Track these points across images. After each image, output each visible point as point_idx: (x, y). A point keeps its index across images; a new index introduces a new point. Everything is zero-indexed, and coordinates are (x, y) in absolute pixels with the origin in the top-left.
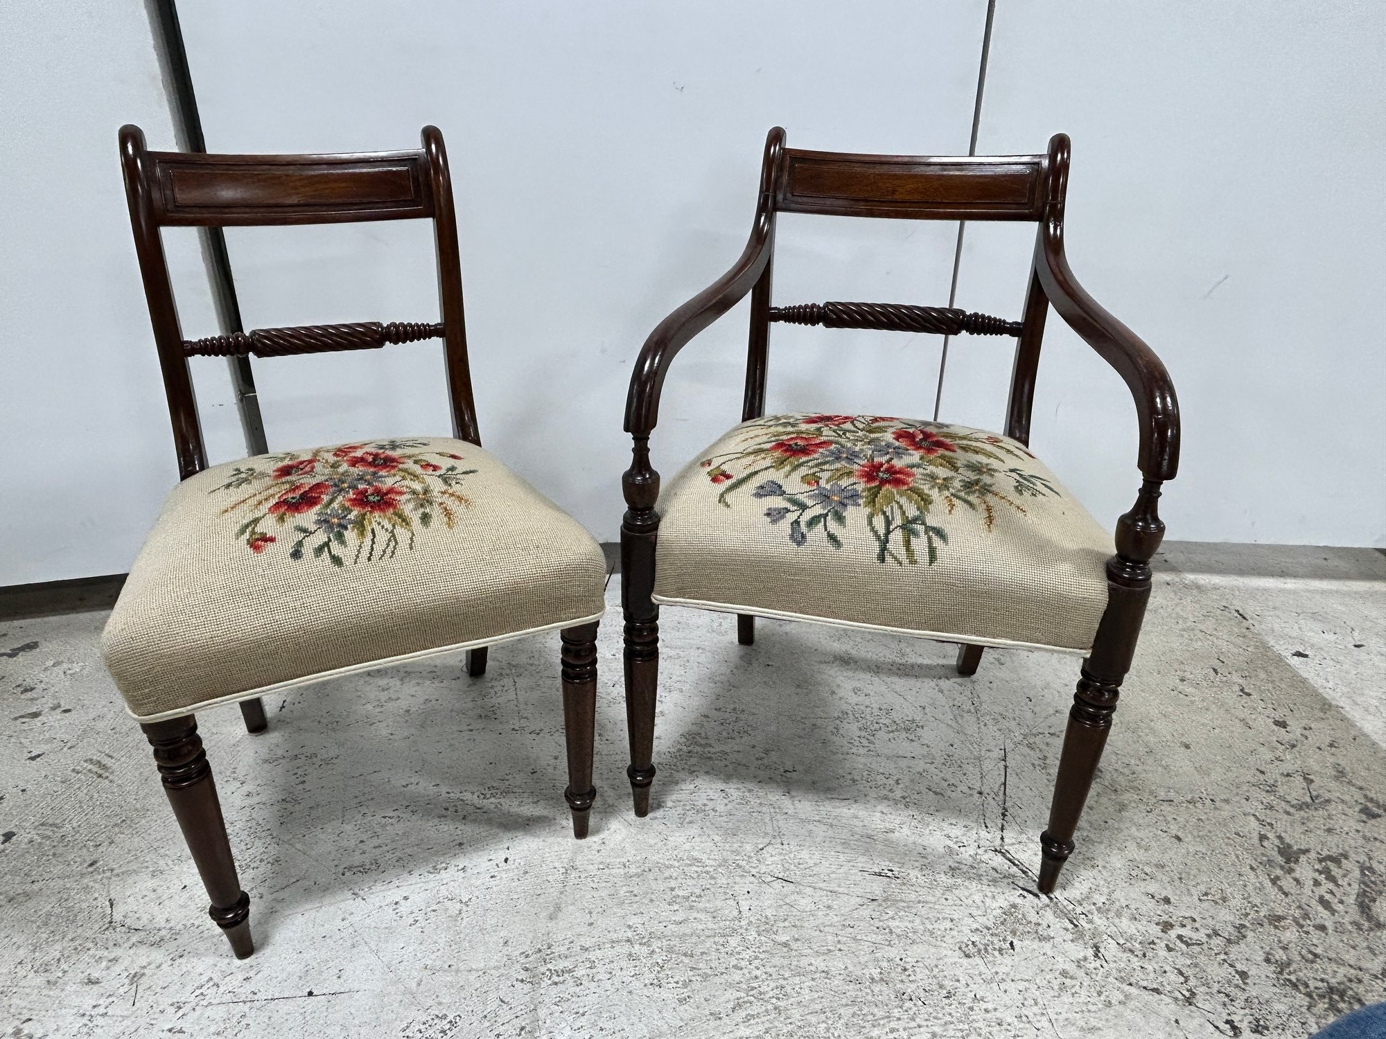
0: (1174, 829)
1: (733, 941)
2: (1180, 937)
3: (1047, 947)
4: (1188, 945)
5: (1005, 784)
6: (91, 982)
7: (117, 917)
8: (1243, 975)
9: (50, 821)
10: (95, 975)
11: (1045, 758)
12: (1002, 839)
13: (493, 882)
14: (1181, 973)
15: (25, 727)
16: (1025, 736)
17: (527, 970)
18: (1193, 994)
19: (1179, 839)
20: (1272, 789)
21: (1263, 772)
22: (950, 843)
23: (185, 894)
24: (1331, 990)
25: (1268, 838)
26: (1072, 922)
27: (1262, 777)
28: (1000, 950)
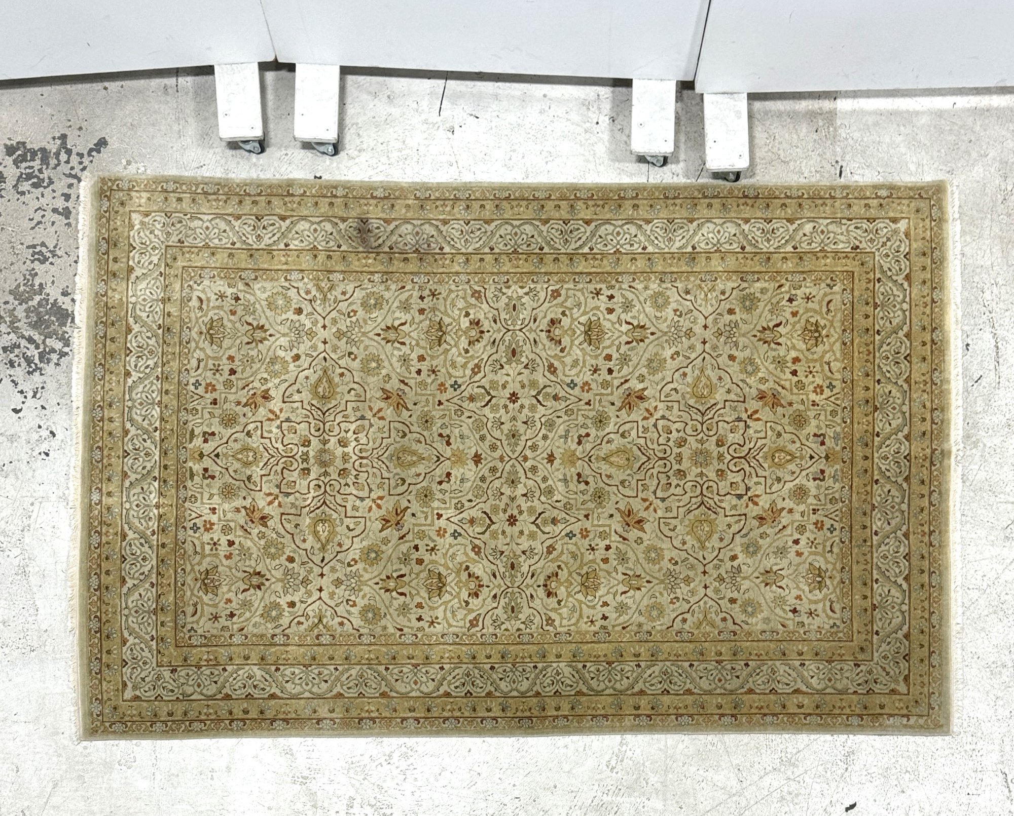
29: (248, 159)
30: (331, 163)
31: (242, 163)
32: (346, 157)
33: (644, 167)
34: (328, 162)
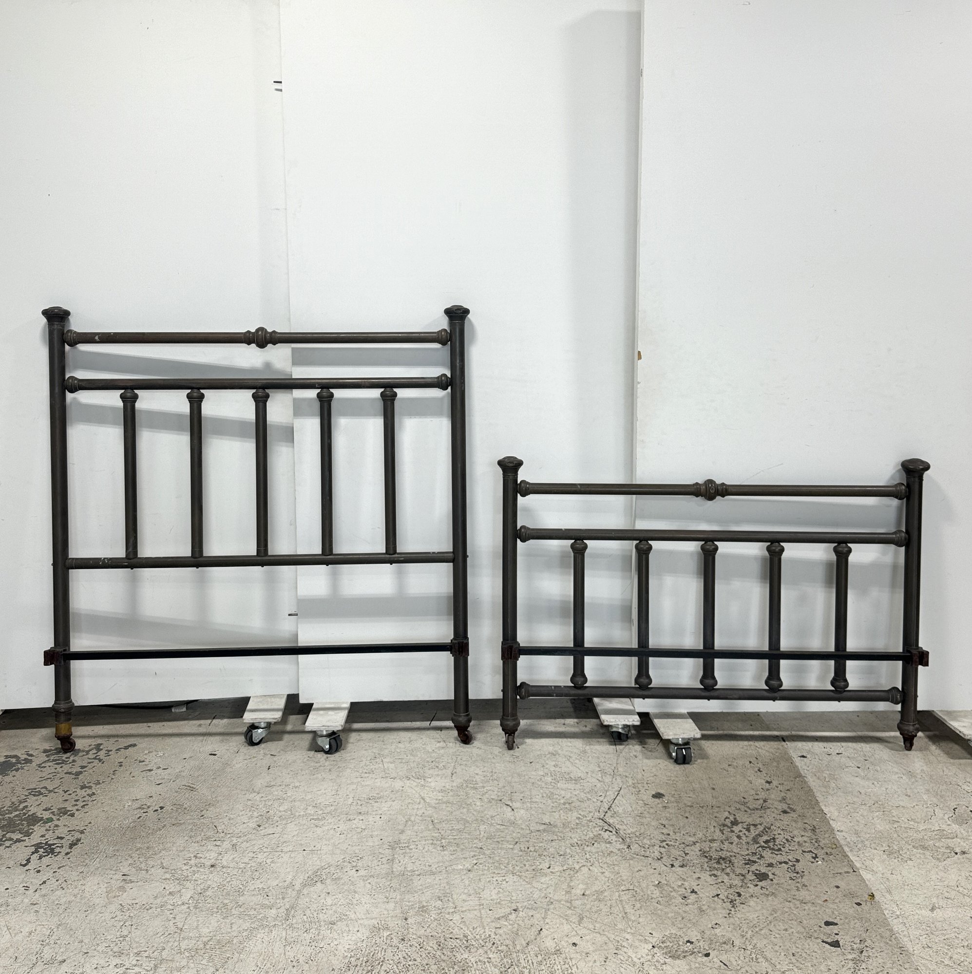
0: (687, 815)
1: (475, 841)
2: (667, 844)
3: (608, 845)
4: (669, 846)
5: (615, 799)
6: (216, 846)
7: (220, 831)
8: (686, 854)
9: (177, 803)
10: (217, 844)
11: (640, 791)
12: (605, 815)
13: (375, 824)
14: (661, 853)
15: (148, 774)
16: (633, 784)
17: (390, 846)
18: (662, 858)
19: (687, 817)
20: (744, 804)
21: (744, 798)
22: (580, 816)
23: (245, 825)
24: (721, 858)
25: (729, 818)
26: (622, 839)
27: (743, 800)
28: (588, 846)
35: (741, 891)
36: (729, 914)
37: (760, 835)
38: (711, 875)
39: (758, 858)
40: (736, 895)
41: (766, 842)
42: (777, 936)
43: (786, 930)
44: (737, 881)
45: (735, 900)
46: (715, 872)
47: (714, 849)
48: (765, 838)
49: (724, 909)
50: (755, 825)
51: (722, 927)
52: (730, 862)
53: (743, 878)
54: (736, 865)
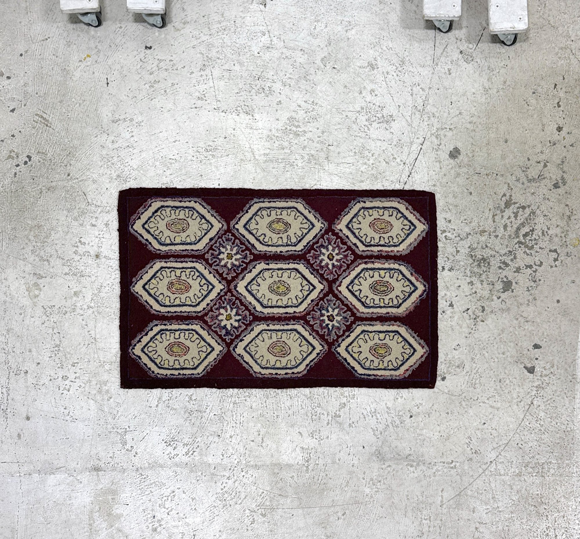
29: (87, 32)
30: (160, 35)
31: (82, 35)
32: (173, 28)
33: (431, 33)
34: (157, 34)
35: (486, 304)
36: (470, 333)
37: (523, 225)
38: (469, 283)
39: (512, 260)
40: (482, 309)
41: (526, 235)
42: (496, 360)
43: (503, 354)
44: (486, 293)
45: (478, 317)
46: (474, 279)
47: (480, 247)
48: (526, 229)
49: (468, 327)
50: (524, 208)
51: (461, 349)
52: (489, 263)
53: (491, 287)
54: (492, 268)
